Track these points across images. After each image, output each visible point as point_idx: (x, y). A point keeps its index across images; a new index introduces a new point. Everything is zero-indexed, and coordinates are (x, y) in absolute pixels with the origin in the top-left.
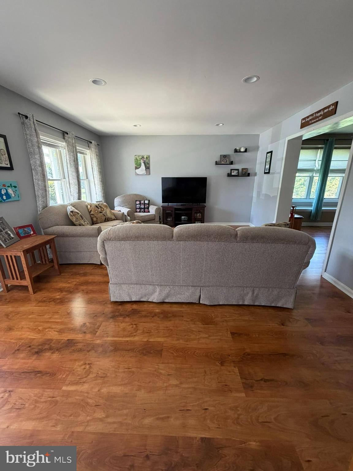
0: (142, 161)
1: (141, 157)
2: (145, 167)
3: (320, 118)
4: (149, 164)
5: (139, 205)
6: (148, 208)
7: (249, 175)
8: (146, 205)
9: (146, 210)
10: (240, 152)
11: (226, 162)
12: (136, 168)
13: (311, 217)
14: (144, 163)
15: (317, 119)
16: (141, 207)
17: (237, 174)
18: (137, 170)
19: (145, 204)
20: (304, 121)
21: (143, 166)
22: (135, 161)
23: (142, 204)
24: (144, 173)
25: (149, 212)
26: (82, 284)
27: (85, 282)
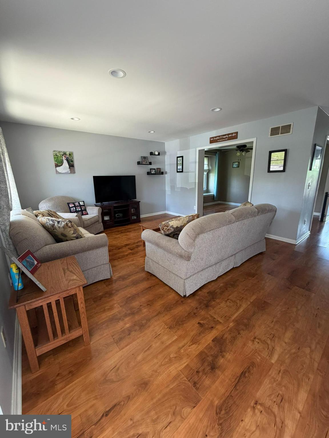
0: (64, 158)
1: (62, 153)
2: (69, 165)
3: (226, 139)
4: (72, 161)
5: (74, 208)
6: (85, 210)
7: (162, 173)
8: (82, 207)
9: (84, 212)
10: (155, 155)
11: (147, 162)
12: (57, 166)
13: (215, 199)
14: (67, 160)
15: (224, 140)
16: (77, 210)
17: (155, 173)
18: (58, 168)
19: (80, 206)
20: (213, 139)
21: (66, 164)
22: (54, 158)
23: (78, 206)
24: (68, 172)
25: (87, 214)
26: (127, 302)
27: (127, 299)
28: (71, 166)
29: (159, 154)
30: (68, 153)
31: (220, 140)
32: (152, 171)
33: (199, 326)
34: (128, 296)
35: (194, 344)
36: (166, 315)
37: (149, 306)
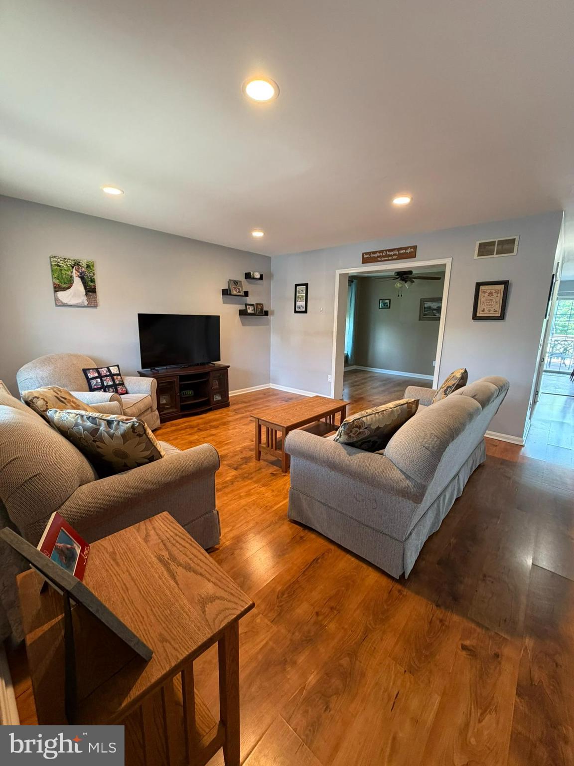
0: (75, 273)
1: (70, 263)
2: (85, 288)
3: (394, 257)
4: (93, 281)
5: (99, 380)
6: (122, 384)
7: (266, 313)
8: (115, 377)
9: (120, 388)
10: (254, 278)
11: (239, 292)
12: (57, 288)
14: (82, 278)
15: (390, 258)
16: (105, 384)
17: (253, 312)
18: (60, 294)
19: (112, 375)
20: (368, 256)
21: (78, 285)
22: (53, 271)
23: (106, 376)
24: (83, 302)
25: (127, 393)
26: (281, 606)
27: (278, 598)
28: (90, 290)
29: (261, 278)
30: (84, 263)
31: (383, 259)
32: (249, 309)
33: (468, 657)
34: (278, 590)
35: (485, 711)
36: (384, 632)
37: (336, 612)
